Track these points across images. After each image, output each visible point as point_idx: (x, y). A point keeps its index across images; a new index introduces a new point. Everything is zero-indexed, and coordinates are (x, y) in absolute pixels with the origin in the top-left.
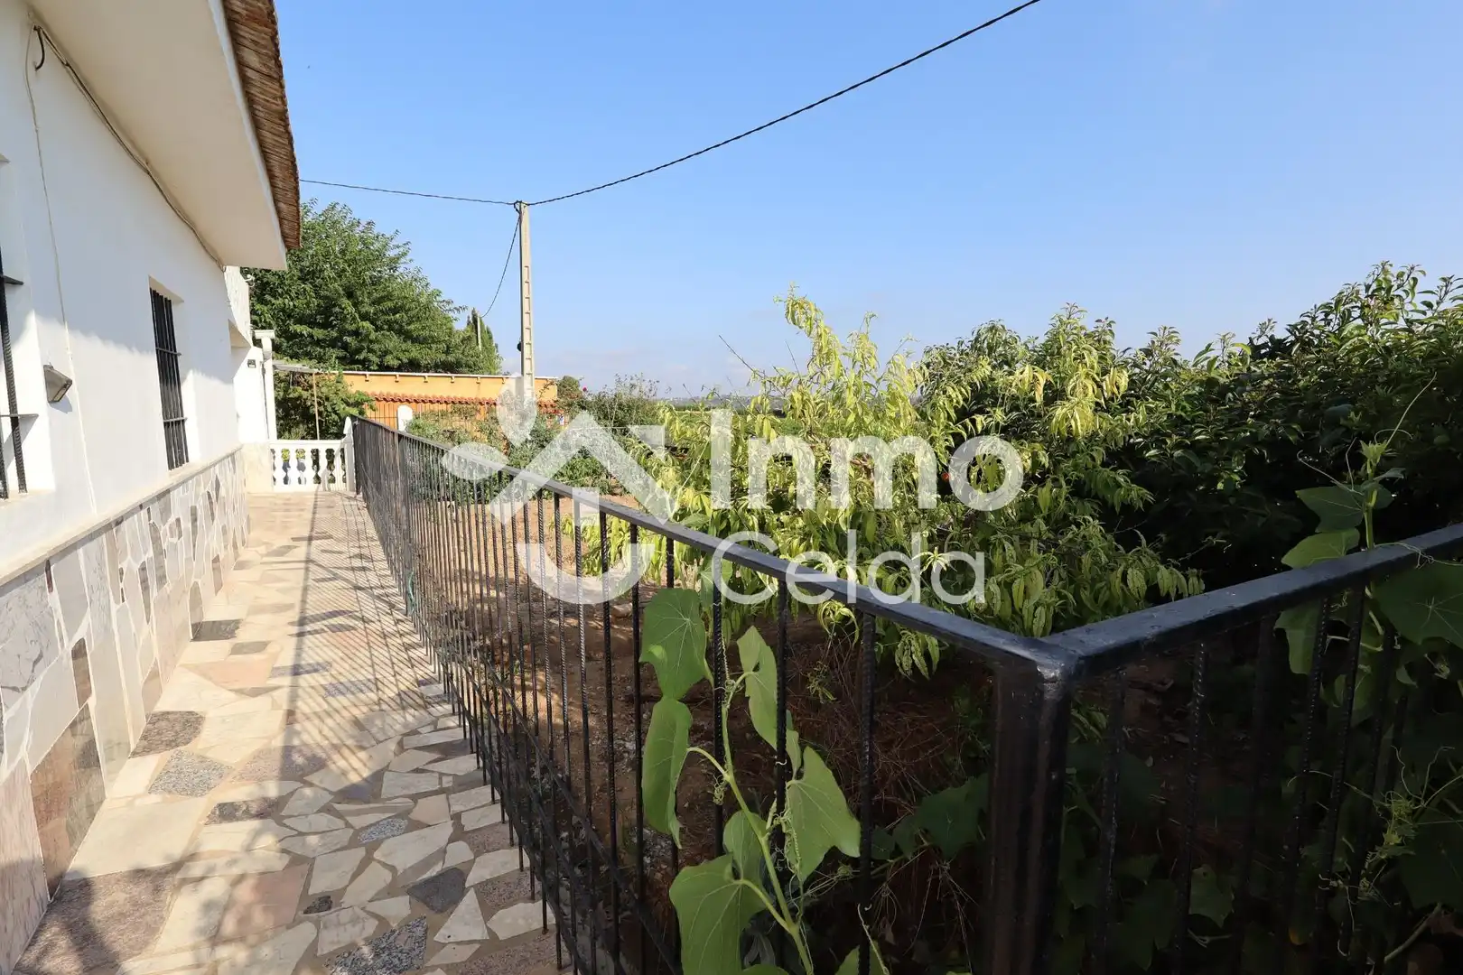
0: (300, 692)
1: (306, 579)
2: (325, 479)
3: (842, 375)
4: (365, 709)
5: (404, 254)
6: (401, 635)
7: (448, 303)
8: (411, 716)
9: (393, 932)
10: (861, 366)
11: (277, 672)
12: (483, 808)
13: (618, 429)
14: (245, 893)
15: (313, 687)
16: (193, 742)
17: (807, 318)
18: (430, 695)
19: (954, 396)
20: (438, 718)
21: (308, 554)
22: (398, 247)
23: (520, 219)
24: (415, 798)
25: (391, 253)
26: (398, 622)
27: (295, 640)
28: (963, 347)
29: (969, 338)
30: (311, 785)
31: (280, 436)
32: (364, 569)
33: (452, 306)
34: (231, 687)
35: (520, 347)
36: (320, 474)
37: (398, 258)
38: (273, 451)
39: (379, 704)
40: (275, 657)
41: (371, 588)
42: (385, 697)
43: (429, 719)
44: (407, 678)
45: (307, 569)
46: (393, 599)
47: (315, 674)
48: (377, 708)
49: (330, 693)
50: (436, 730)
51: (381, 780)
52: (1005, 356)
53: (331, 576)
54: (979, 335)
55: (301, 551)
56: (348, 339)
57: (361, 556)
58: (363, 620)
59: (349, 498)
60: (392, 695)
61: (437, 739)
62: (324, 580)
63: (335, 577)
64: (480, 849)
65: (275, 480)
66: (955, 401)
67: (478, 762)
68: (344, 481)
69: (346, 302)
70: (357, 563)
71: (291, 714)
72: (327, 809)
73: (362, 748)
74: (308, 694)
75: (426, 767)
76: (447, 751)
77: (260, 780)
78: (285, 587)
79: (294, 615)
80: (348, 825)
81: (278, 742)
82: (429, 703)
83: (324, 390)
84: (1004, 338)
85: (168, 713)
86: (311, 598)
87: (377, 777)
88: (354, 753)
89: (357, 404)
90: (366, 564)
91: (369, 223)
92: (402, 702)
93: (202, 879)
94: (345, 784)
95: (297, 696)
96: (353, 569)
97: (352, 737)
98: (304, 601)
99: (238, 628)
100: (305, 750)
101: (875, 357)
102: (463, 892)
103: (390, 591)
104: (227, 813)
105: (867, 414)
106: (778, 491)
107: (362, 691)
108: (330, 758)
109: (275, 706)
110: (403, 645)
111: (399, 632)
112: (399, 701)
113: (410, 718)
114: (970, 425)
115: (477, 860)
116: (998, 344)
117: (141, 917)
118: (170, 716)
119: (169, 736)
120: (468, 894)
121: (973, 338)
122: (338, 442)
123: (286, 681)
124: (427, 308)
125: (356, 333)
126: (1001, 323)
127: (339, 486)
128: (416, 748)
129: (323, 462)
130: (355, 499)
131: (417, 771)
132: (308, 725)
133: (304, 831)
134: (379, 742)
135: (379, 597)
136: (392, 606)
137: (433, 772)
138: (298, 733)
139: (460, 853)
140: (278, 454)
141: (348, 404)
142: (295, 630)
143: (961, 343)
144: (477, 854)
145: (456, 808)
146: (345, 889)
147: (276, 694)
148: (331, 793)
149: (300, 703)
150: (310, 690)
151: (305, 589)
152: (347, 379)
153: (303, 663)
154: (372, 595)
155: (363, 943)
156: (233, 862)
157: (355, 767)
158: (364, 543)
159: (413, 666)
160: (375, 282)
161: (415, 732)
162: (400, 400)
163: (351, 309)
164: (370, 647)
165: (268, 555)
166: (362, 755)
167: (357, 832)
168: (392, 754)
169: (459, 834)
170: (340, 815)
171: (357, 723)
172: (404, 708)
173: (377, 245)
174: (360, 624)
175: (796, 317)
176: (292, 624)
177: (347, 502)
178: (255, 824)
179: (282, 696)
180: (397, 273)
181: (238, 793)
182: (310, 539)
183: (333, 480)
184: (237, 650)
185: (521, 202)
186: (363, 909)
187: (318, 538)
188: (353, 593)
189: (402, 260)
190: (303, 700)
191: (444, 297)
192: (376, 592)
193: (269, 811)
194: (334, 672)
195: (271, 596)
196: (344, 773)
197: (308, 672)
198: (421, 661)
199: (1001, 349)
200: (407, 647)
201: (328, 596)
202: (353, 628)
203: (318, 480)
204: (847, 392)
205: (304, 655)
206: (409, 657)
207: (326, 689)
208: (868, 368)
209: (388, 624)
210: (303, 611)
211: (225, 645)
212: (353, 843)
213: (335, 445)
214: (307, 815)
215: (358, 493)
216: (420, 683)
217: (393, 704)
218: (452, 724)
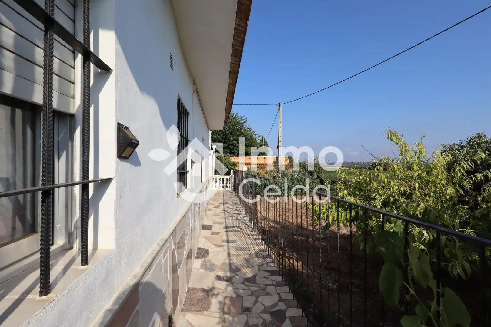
0: (230, 248)
1: (225, 215)
2: (225, 187)
3: (411, 158)
4: (247, 256)
5: (245, 122)
6: (253, 235)
7: (257, 135)
8: (260, 260)
9: (268, 324)
10: (419, 155)
11: (223, 241)
12: (286, 293)
13: (310, 174)
14: (227, 301)
15: (233, 247)
16: (208, 257)
17: (396, 139)
18: (264, 255)
19: (465, 166)
20: (268, 262)
21: (224, 208)
22: (244, 119)
23: (279, 108)
24: (266, 285)
25: (242, 122)
26: (251, 231)
27: (225, 233)
28: (463, 144)
29: (465, 140)
30: (238, 275)
31: (215, 174)
32: (239, 214)
33: (258, 136)
34: (214, 244)
35: (278, 147)
36: (224, 185)
37: (244, 122)
38: (213, 178)
39: (250, 255)
40: (222, 237)
41: (242, 220)
42: (252, 253)
43: (265, 263)
44: (257, 249)
45: (224, 213)
46: (249, 224)
47: (233, 243)
48: (250, 256)
49: (237, 250)
50: (268, 266)
51: (256, 277)
52: (487, 147)
53: (231, 215)
54: (471, 139)
55: (222, 207)
56: (230, 146)
57: (237, 210)
58: (241, 229)
59: (231, 193)
60: (254, 253)
61: (269, 269)
62: (230, 216)
63: (232, 216)
64: (288, 306)
65: (213, 186)
66: (465, 168)
67: (283, 279)
68: (230, 188)
69: (230, 136)
70: (237, 212)
71: (229, 254)
72: (243, 283)
73: (249, 267)
74: (231, 248)
75: (267, 277)
76: (272, 273)
77: (225, 271)
78: (220, 217)
79: (224, 226)
80: (249, 289)
81: (227, 261)
82: (264, 257)
83: (225, 161)
84: (486, 140)
85: (201, 248)
86: (227, 221)
87: (254, 276)
88: (247, 269)
89: (233, 165)
90: (239, 213)
91: (237, 114)
92: (257, 255)
93: (217, 295)
94: (246, 277)
95: (229, 249)
96: (236, 214)
97: (246, 264)
98: (226, 222)
99: (212, 227)
100: (235, 265)
101: (425, 151)
102: (285, 318)
103: (247, 221)
104: (219, 278)
105: (423, 173)
106: (385, 200)
107: (245, 250)
108: (241, 268)
109: (224, 251)
110: (254, 238)
111: (252, 234)
112: (256, 255)
113: (260, 261)
114: (474, 178)
115: (288, 309)
116: (482, 143)
117: (206, 301)
118: (202, 249)
119: (202, 254)
120: (287, 319)
121: (468, 140)
122: (229, 176)
123: (226, 244)
124: (251, 136)
125: (232, 145)
126: (484, 134)
127: (228, 189)
128: (264, 271)
129: (225, 182)
130: (233, 193)
131: (265, 277)
132: (234, 257)
133: (239, 288)
134: (253, 267)
135: (244, 223)
136: (249, 226)
137: (269, 279)
138: (232, 260)
139: (282, 306)
140: (214, 179)
141: (231, 165)
142: (225, 230)
143: (461, 143)
144: (287, 308)
145: (278, 291)
146: (252, 307)
147: (224, 247)
148: (243, 279)
149: (230, 251)
150: (232, 248)
151: (225, 218)
152: (231, 158)
153: (229, 240)
154: (242, 222)
155: (260, 325)
156: (223, 292)
157: (248, 273)
158: (237, 206)
159: (258, 245)
160: (238, 130)
161: (262, 265)
162: (243, 164)
163: (232, 138)
164: (245, 238)
165: (215, 207)
166: (249, 269)
167: (252, 292)
168: (257, 271)
169: (281, 300)
170: (247, 286)
171: (245, 259)
172: (258, 258)
173: (239, 120)
174: (241, 231)
175: (392, 138)
176: (224, 228)
177: (231, 194)
178: (226, 283)
179: (226, 248)
180: (243, 127)
181: (221, 274)
182: (224, 204)
183: (227, 187)
184: (213, 233)
185: (280, 104)
186: (258, 315)
187: (226, 204)
188: (237, 221)
189: (245, 123)
190: (231, 250)
191: (256, 133)
192: (244, 221)
193: (229, 280)
194: (237, 244)
195: (217, 219)
196: (245, 274)
197: (231, 243)
198: (260, 244)
199: (484, 144)
200: (255, 239)
201: (231, 221)
202: (240, 231)
203: (223, 187)
204: (414, 164)
205: (229, 237)
206: (256, 242)
207: (236, 248)
208: (422, 155)
209: (248, 231)
210: (226, 225)
211: (209, 232)
212: (252, 295)
213: (228, 177)
214: (238, 283)
215: (234, 191)
216: (261, 251)
217: (254, 256)
218: (272, 265)
